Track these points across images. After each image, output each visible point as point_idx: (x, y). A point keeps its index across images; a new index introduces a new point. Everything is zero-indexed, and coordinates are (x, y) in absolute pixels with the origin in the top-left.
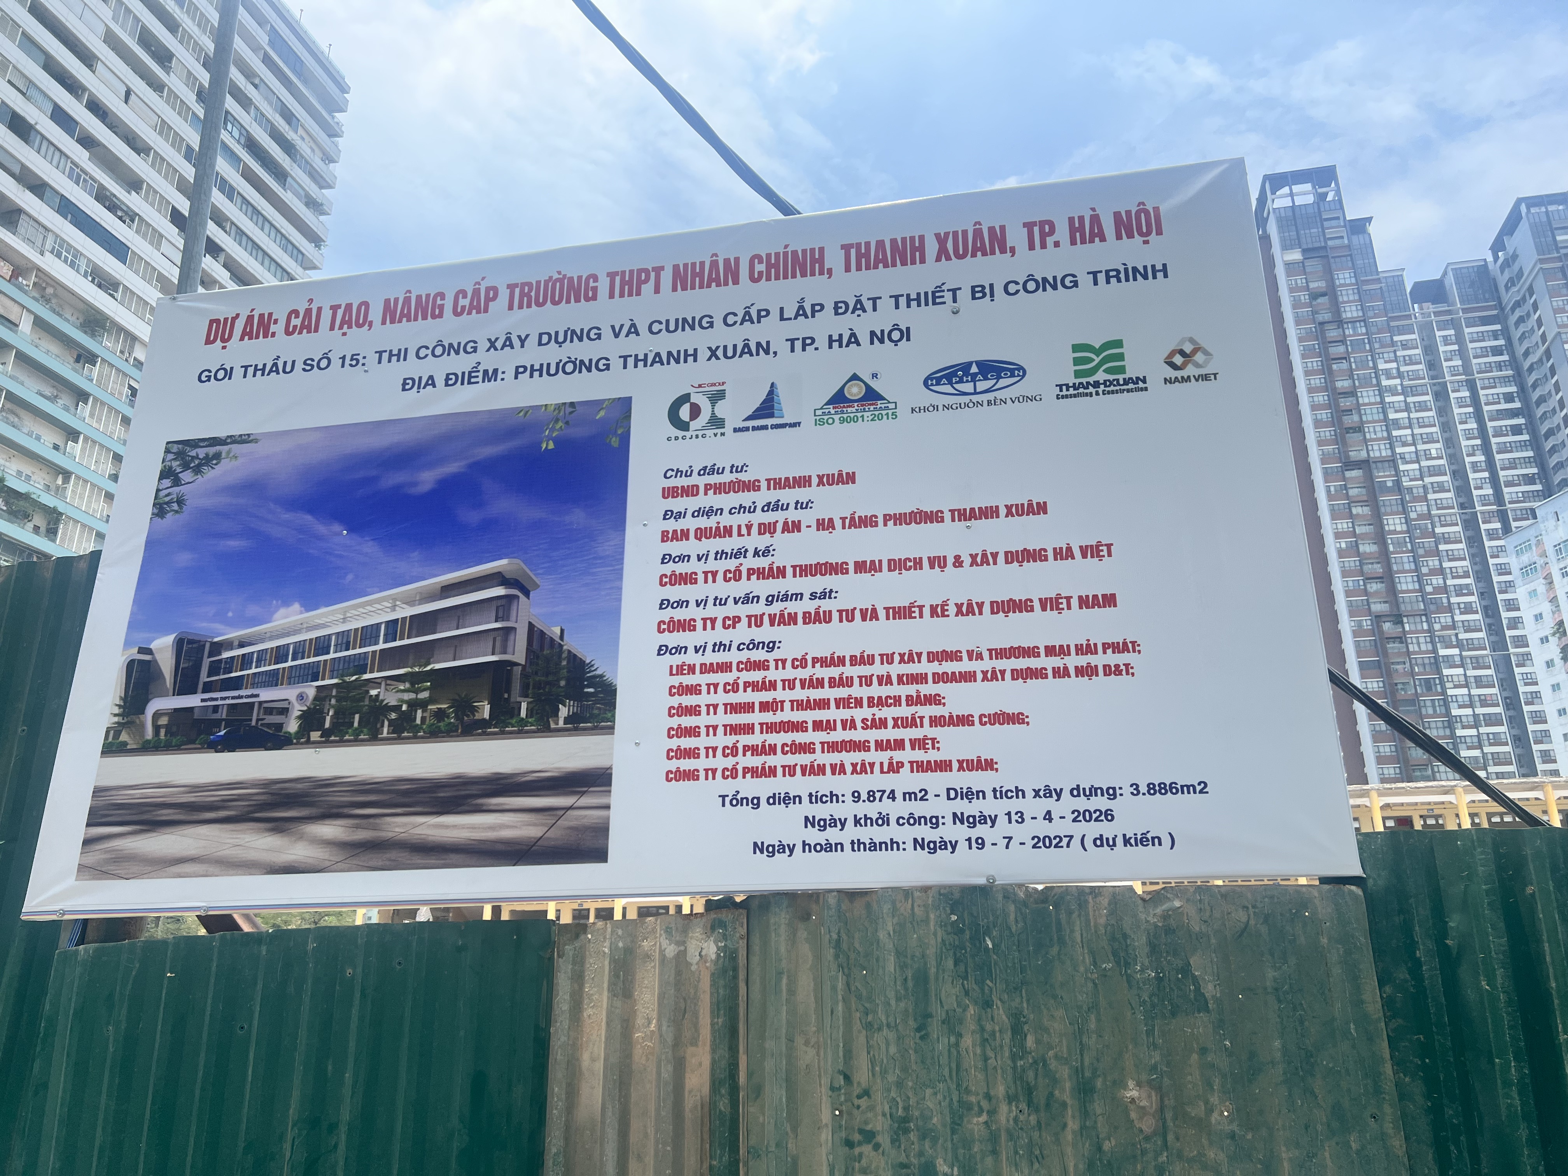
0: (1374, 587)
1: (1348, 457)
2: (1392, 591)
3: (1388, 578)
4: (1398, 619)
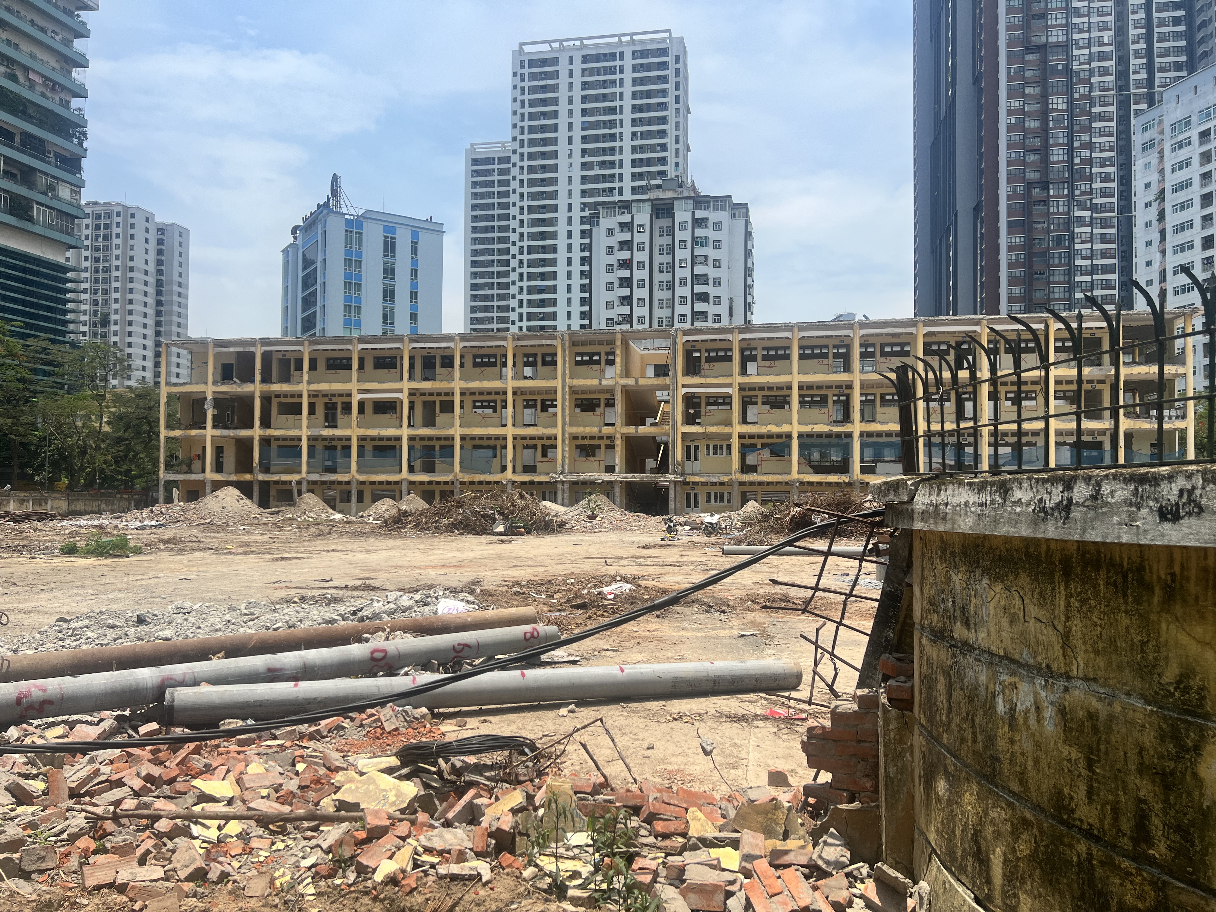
0: (1031, 158)
1: (1029, 41)
2: (1045, 161)
3: (1044, 151)
4: (1045, 186)
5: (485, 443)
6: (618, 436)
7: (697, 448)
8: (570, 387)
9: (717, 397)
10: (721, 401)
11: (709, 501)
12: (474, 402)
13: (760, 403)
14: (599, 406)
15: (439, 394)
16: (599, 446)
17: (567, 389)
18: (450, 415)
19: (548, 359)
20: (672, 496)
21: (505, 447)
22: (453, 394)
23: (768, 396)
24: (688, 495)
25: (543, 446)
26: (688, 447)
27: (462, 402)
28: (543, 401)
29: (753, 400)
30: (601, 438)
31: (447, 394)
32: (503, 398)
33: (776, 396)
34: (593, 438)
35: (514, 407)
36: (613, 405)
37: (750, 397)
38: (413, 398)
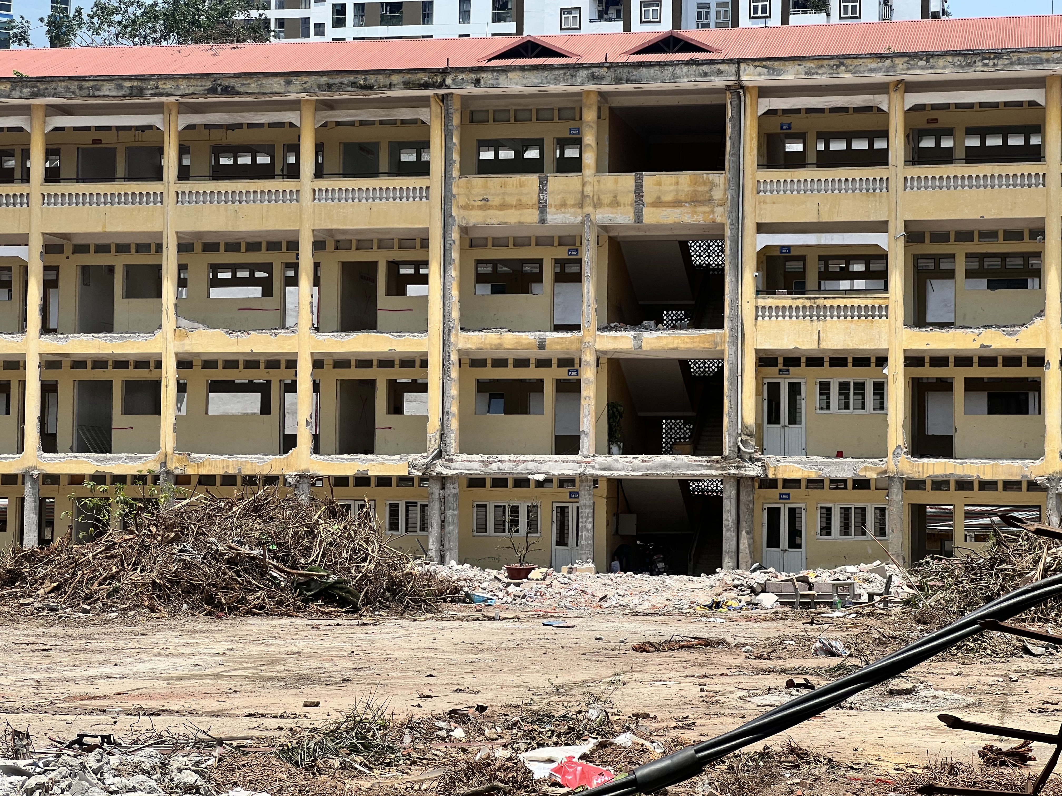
5: (241, 377)
6: (589, 357)
7: (795, 389)
8: (464, 230)
9: (849, 259)
10: (858, 267)
11: (826, 530)
12: (215, 268)
13: (960, 272)
14: (539, 278)
15: (122, 249)
16: (539, 385)
17: (455, 235)
18: (152, 301)
19: (408, 157)
20: (728, 516)
21: (292, 387)
22: (159, 248)
23: (982, 257)
24: (774, 514)
25: (392, 384)
26: (774, 389)
27: (182, 268)
28: (393, 266)
29: (944, 265)
30: (544, 363)
31: (142, 248)
32: (289, 258)
33: (1004, 256)
34: (522, 363)
35: (316, 282)
36: (577, 278)
37: (937, 258)
38: (54, 259)
